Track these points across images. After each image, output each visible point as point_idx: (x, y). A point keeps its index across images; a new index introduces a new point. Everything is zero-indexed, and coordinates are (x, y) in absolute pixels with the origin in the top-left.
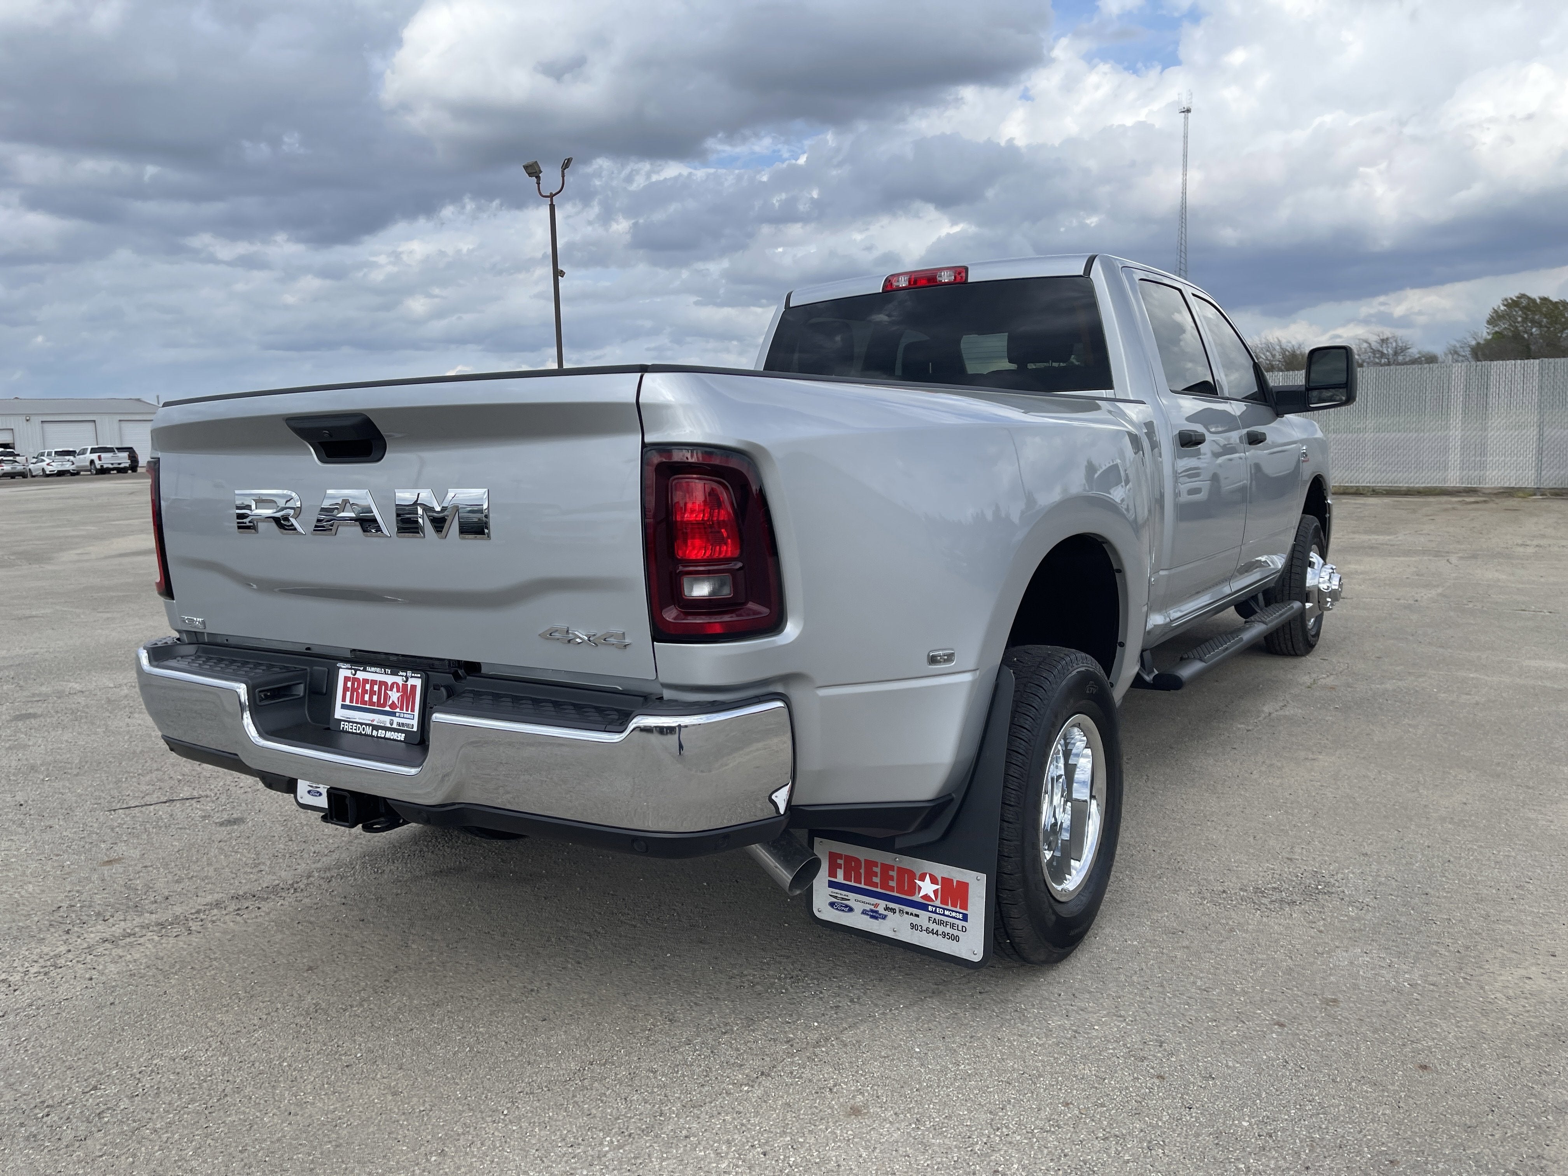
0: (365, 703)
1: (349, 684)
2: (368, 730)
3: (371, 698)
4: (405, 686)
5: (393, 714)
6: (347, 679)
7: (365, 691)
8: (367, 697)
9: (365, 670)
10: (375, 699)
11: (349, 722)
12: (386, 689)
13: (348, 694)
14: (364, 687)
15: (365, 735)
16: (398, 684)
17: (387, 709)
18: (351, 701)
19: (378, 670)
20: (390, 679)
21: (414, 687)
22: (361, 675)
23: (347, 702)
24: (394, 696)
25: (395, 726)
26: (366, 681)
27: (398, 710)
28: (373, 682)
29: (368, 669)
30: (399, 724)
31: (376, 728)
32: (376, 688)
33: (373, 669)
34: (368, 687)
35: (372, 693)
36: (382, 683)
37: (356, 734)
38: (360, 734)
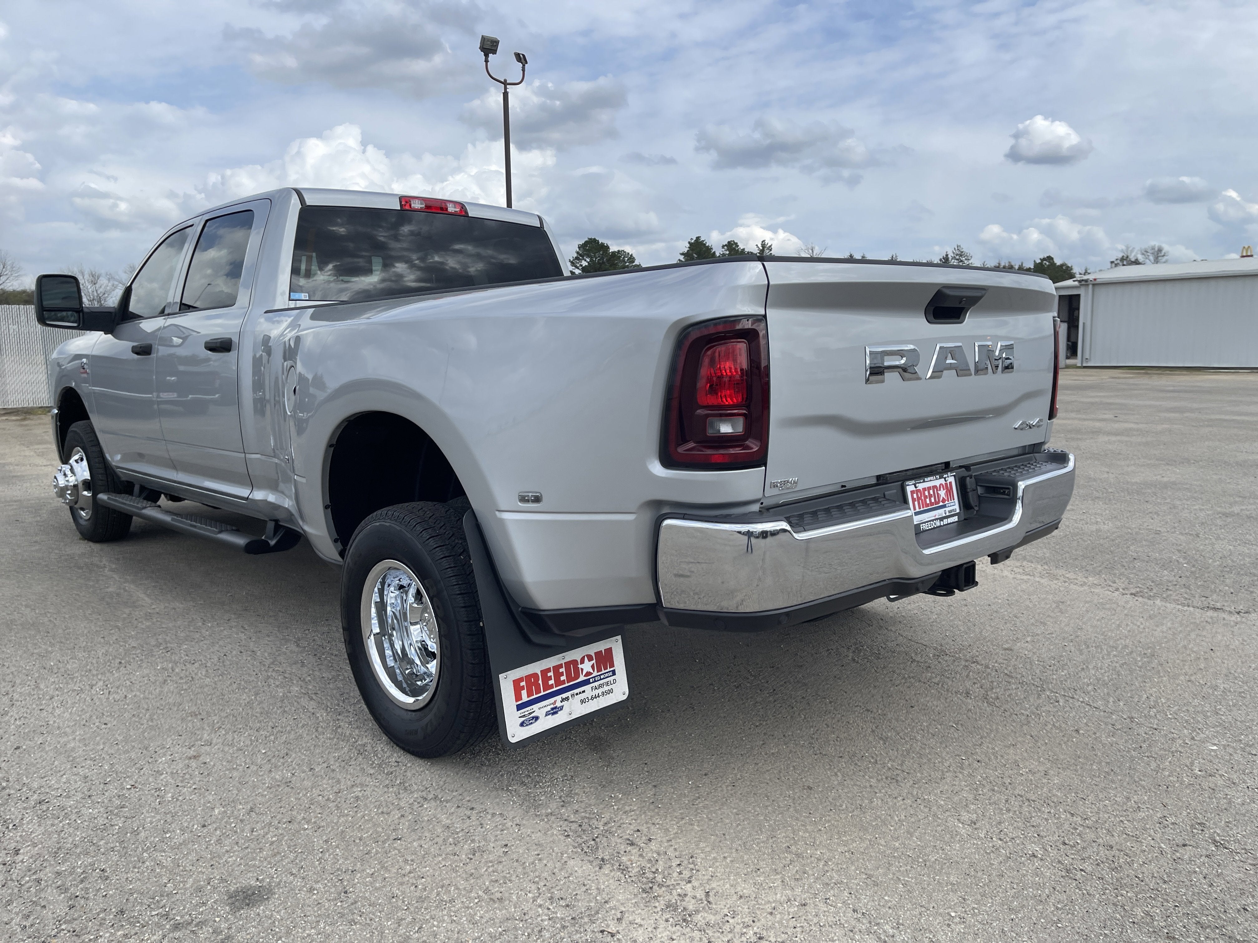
0: (927, 505)
1: (915, 496)
2: (938, 523)
3: (930, 500)
4: (946, 484)
5: (944, 506)
6: (912, 492)
7: (926, 497)
8: (928, 500)
9: (924, 481)
10: (933, 500)
11: (925, 523)
12: (937, 490)
13: (916, 503)
14: (924, 494)
15: (937, 527)
16: (942, 484)
17: (941, 504)
18: (920, 508)
19: (932, 478)
20: (937, 483)
21: (950, 483)
22: (921, 486)
23: (918, 510)
24: (942, 493)
25: (948, 514)
26: (924, 489)
27: (947, 502)
28: (929, 488)
29: (926, 479)
30: (949, 512)
31: (941, 519)
32: (931, 492)
33: (929, 479)
34: (927, 493)
35: (930, 496)
36: (935, 487)
37: (932, 529)
38: (934, 528)
